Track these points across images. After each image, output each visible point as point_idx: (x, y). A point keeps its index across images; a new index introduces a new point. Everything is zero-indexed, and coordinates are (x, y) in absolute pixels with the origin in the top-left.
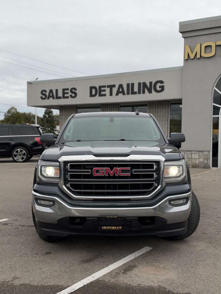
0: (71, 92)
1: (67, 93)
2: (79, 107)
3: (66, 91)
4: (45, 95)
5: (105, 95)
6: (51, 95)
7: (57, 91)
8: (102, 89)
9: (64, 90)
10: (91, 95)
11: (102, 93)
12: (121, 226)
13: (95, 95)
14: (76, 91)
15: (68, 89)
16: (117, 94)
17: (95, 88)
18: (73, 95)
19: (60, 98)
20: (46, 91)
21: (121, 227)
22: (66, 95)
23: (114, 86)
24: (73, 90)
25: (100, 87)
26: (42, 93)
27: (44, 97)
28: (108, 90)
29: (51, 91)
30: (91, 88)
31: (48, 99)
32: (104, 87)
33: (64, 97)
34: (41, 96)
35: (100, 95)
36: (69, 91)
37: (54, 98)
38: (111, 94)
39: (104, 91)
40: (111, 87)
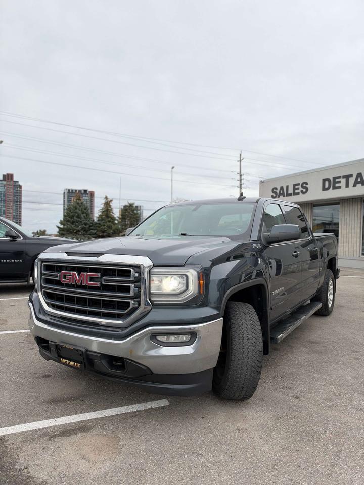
0: (303, 187)
1: (298, 189)
2: (315, 204)
3: (297, 187)
4: (276, 193)
5: (340, 188)
6: (282, 192)
7: (287, 187)
8: (337, 180)
9: (295, 186)
10: (324, 189)
11: (337, 185)
12: (79, 363)
13: (328, 189)
14: (307, 186)
15: (299, 185)
16: (355, 186)
17: (328, 180)
18: (304, 191)
19: (290, 195)
20: (276, 189)
21: (79, 365)
22: (296, 191)
23: (351, 176)
24: (305, 185)
25: (334, 179)
26: (273, 192)
27: (274, 195)
28: (343, 181)
29: (282, 188)
30: (324, 181)
31: (279, 197)
32: (339, 177)
33: (295, 194)
34: (272, 194)
35: (335, 188)
36: (300, 187)
37: (284, 196)
38: (347, 186)
39: (339, 182)
40: (347, 177)
